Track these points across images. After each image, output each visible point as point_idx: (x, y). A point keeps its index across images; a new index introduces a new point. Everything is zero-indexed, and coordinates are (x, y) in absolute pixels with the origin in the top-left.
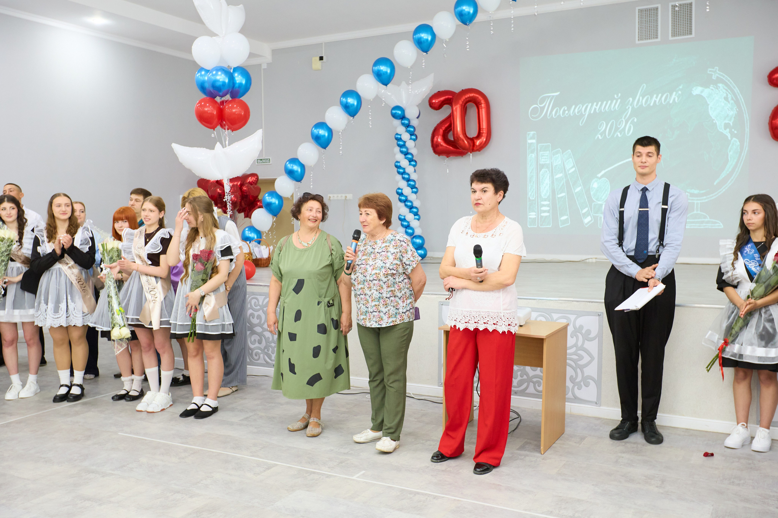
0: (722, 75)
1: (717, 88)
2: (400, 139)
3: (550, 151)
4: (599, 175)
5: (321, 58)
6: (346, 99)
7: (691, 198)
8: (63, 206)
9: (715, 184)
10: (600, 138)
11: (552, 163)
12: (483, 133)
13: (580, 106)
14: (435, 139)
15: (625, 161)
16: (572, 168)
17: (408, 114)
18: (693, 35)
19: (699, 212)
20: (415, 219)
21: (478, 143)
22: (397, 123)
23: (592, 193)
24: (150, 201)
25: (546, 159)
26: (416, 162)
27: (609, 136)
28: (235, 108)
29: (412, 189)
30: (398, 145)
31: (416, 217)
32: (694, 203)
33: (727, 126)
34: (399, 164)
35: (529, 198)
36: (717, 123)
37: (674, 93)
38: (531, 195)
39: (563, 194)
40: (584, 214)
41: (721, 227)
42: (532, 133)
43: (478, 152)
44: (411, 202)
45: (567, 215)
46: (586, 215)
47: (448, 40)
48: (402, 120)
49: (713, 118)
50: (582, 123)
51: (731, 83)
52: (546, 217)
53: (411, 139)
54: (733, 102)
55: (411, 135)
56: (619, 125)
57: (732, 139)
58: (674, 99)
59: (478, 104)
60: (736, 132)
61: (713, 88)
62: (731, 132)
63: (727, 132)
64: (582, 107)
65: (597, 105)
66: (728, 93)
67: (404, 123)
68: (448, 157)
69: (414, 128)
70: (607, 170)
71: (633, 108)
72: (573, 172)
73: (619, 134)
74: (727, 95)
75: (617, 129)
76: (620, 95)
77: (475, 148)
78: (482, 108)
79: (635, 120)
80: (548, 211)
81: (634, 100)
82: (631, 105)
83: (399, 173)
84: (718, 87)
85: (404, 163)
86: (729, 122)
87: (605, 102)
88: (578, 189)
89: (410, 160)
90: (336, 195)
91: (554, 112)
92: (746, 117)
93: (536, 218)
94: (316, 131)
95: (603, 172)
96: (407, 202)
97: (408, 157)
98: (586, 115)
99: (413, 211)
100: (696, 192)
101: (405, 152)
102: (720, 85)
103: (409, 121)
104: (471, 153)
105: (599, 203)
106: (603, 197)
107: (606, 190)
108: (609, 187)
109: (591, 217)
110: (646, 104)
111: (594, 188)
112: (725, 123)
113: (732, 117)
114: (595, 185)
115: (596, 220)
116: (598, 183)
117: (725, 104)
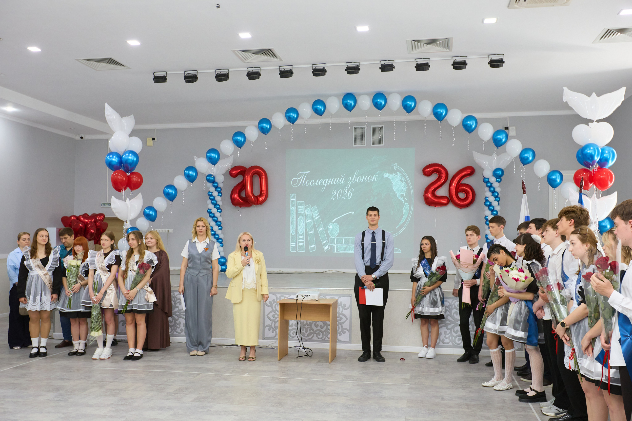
0: (399, 168)
1: (397, 175)
2: (212, 195)
3: (304, 206)
4: (333, 221)
5: (154, 139)
6: (189, 172)
8: (44, 236)
10: (333, 199)
11: (305, 213)
12: (263, 193)
13: (322, 180)
14: (233, 196)
15: (347, 214)
16: (317, 216)
17: (217, 180)
18: (384, 145)
20: (220, 246)
21: (260, 199)
22: (210, 185)
23: (329, 232)
24: (106, 235)
25: (301, 210)
26: (221, 210)
27: (338, 198)
28: (134, 178)
29: (219, 227)
30: (210, 199)
31: (221, 245)
33: (402, 196)
34: (210, 211)
35: (291, 234)
36: (397, 194)
37: (374, 176)
38: (292, 232)
39: (312, 232)
40: (324, 244)
41: (400, 252)
42: (293, 194)
43: (260, 205)
44: (218, 235)
45: (315, 245)
46: (325, 245)
47: (254, 142)
48: (213, 184)
49: (395, 191)
50: (322, 190)
51: (404, 172)
52: (302, 245)
53: (218, 195)
54: (405, 182)
55: (219, 193)
56: (344, 192)
57: (405, 203)
58: (374, 179)
59: (260, 176)
60: (407, 199)
61: (395, 175)
62: (404, 199)
63: (402, 199)
65: (331, 180)
66: (402, 177)
67: (215, 185)
68: (240, 207)
69: (221, 189)
70: (337, 218)
71: (352, 183)
72: (318, 219)
73: (344, 197)
74: (402, 179)
75: (343, 195)
76: (344, 175)
77: (259, 203)
78: (263, 178)
79: (353, 190)
80: (303, 242)
81: (352, 178)
82: (351, 181)
83: (210, 216)
85: (214, 210)
86: (403, 194)
87: (336, 179)
88: (321, 229)
89: (218, 209)
90: (161, 230)
91: (306, 183)
92: (412, 191)
93: (295, 246)
94: (167, 190)
95: (335, 219)
96: (216, 235)
97: (217, 207)
98: (325, 186)
99: (219, 241)
101: (215, 203)
102: (398, 173)
103: (218, 184)
104: (256, 205)
105: (333, 237)
106: (335, 234)
107: (337, 230)
108: (339, 228)
109: (328, 246)
110: (359, 181)
111: (330, 229)
112: (401, 194)
113: (404, 191)
114: (331, 227)
115: (331, 248)
116: (332, 226)
117: (401, 184)
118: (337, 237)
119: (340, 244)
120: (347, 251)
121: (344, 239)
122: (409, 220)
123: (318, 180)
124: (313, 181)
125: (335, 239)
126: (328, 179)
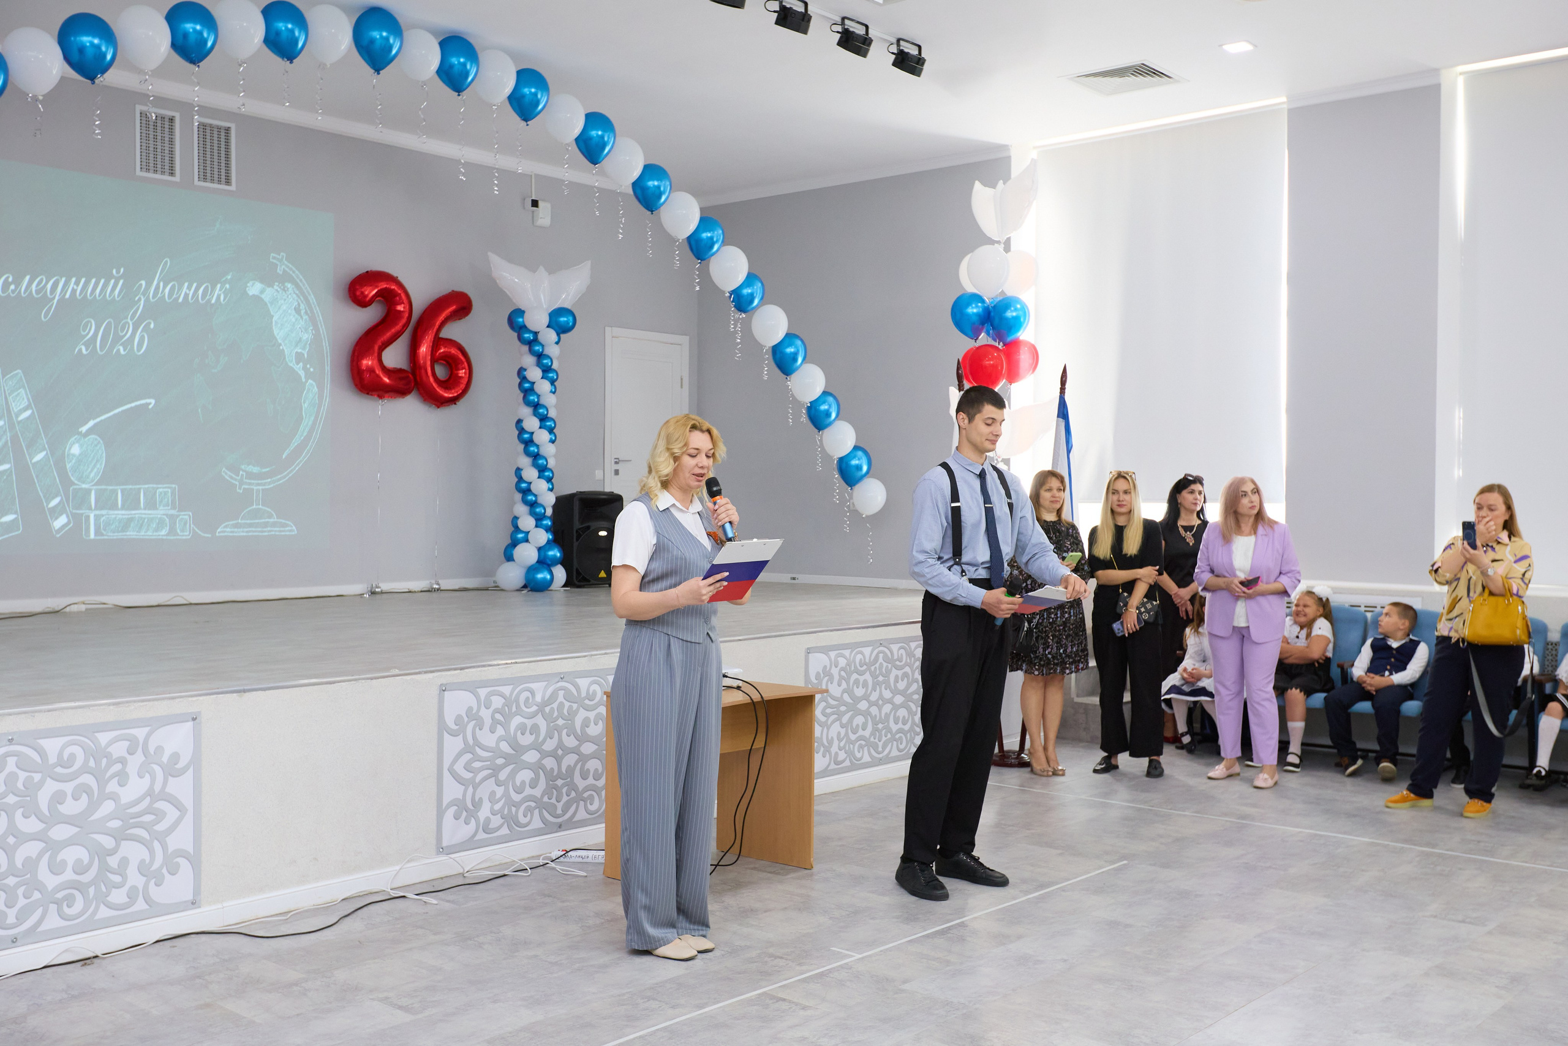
0: (291, 269)
1: (284, 290)
4: (84, 429)
7: (248, 481)
9: (284, 457)
10: (84, 351)
13: (42, 280)
15: (133, 405)
16: (26, 409)
18: (231, 187)
19: (261, 506)
23: (68, 466)
27: (102, 349)
32: (253, 489)
33: (299, 357)
36: (286, 351)
37: (219, 285)
39: (6, 466)
40: (53, 510)
41: (293, 533)
45: (16, 513)
46: (56, 512)
49: (280, 341)
50: (46, 316)
54: (307, 317)
56: (122, 330)
57: (306, 381)
58: (219, 296)
60: (312, 370)
61: (279, 289)
62: (304, 368)
63: (299, 368)
64: (47, 283)
65: (77, 283)
66: (299, 300)
70: (98, 420)
71: (147, 300)
72: (28, 418)
73: (121, 348)
74: (299, 304)
75: (117, 339)
76: (122, 270)
79: (152, 326)
81: (149, 285)
82: (144, 294)
84: (286, 289)
86: (303, 352)
87: (93, 281)
88: (39, 457)
92: (326, 346)
95: (91, 423)
98: (55, 301)
100: (255, 470)
102: (289, 285)
105: (84, 486)
106: (92, 475)
107: (97, 461)
108: (104, 455)
109: (68, 516)
110: (170, 296)
111: (74, 455)
112: (297, 352)
113: (306, 344)
114: (76, 450)
115: (78, 522)
116: (81, 446)
117: (296, 320)
118: (96, 484)
119: (110, 509)
120: (131, 534)
121: (122, 491)
122: (317, 433)
123: (28, 278)
124: (10, 279)
125: (88, 491)
126: (64, 279)
